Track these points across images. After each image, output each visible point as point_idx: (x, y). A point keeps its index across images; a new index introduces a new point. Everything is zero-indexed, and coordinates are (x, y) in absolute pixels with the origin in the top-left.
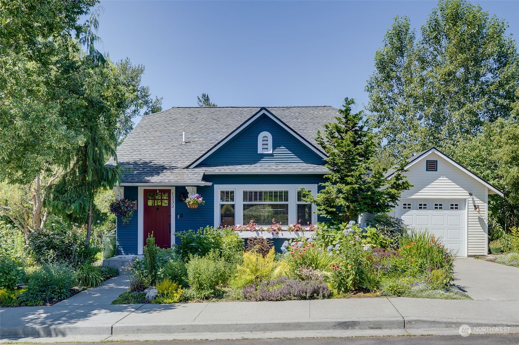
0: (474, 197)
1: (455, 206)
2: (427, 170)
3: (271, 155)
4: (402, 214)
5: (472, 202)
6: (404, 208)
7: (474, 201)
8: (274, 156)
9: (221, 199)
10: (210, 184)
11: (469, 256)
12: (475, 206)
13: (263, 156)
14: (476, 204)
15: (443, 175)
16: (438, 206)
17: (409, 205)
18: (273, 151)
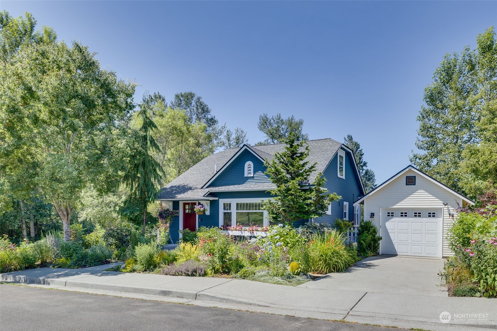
0: (449, 206)
1: (432, 214)
2: (407, 184)
3: (253, 177)
4: (387, 221)
5: (447, 211)
6: (388, 216)
7: (449, 210)
8: (254, 178)
9: (224, 209)
10: (217, 199)
11: (443, 257)
12: (450, 214)
13: (248, 178)
14: (451, 213)
15: (421, 188)
16: (417, 214)
17: (393, 213)
18: (254, 175)
